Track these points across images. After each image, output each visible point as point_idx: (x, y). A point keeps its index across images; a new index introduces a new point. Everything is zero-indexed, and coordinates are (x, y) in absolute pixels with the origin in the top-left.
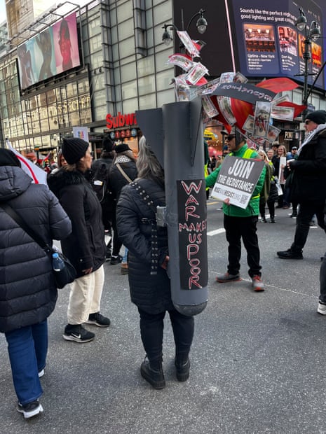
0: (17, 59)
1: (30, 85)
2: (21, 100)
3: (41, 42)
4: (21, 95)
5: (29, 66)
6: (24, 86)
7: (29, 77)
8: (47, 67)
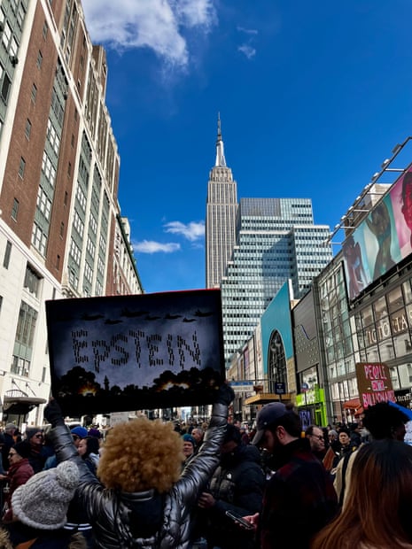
0: (343, 262)
1: (361, 290)
2: (350, 316)
3: (373, 224)
4: (349, 310)
5: (358, 263)
6: (353, 296)
7: (359, 279)
8: (384, 254)
